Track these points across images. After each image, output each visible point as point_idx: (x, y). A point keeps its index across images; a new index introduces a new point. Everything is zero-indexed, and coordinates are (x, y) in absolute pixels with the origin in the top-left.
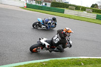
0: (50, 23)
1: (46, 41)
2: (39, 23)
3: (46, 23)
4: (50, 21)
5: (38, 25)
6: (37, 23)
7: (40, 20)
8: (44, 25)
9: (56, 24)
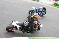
0: (41, 11)
1: (18, 24)
2: (33, 10)
3: (38, 11)
4: (41, 10)
5: (32, 12)
6: (31, 10)
7: (34, 8)
8: (37, 12)
9: (45, 12)
